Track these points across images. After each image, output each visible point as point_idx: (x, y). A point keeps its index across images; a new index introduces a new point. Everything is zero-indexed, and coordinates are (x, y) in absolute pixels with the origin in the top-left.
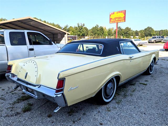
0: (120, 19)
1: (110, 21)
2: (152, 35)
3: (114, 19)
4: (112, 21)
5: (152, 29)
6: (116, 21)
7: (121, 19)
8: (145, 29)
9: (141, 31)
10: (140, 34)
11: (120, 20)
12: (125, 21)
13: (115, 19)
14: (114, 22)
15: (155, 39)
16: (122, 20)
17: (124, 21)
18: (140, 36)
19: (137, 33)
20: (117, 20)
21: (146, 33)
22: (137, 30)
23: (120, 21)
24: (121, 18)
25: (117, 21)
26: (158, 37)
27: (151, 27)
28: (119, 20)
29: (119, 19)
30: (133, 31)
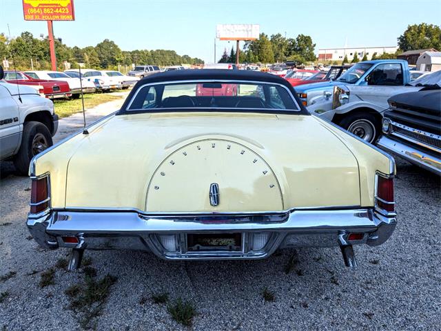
0: (57, 11)
1: (25, 13)
2: (117, 61)
3: (37, 8)
4: (33, 14)
5: (115, 46)
6: (44, 14)
7: (60, 11)
8: (99, 46)
9: (88, 49)
10: (87, 58)
11: (59, 14)
12: (74, 19)
13: (43, 8)
14: (41, 16)
15: (143, 73)
16: (65, 14)
17: (71, 16)
18: (89, 63)
19: (78, 55)
20: (46, 11)
21: (102, 56)
22: (79, 47)
23: (57, 17)
24: (62, 7)
25: (47, 14)
26: (147, 69)
27: (112, 42)
28: (55, 14)
29: (55, 9)
30: (68, 49)
